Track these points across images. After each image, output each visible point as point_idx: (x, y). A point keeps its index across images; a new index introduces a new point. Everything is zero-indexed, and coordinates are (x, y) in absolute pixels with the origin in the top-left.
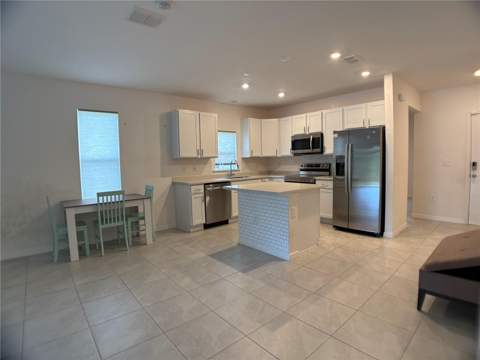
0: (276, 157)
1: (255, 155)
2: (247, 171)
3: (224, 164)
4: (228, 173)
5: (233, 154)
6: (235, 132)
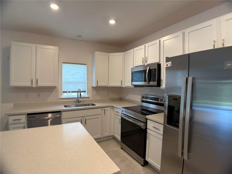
1: (100, 85)
3: (72, 92)
4: (75, 100)
5: (83, 83)
6: (86, 64)
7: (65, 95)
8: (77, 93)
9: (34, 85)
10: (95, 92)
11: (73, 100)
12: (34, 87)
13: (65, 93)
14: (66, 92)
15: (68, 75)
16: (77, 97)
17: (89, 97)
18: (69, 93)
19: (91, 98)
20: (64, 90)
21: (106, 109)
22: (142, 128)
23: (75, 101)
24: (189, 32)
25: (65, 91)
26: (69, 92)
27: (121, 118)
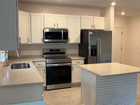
27: (45, 68)
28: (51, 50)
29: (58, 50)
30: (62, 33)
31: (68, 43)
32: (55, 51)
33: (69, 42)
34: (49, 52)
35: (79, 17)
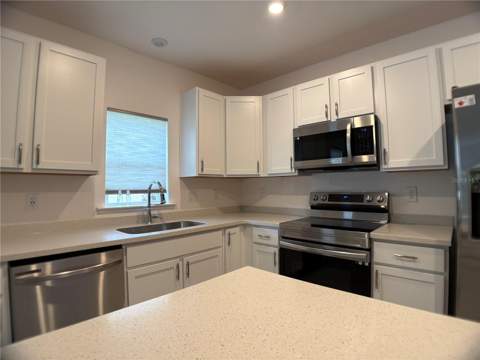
0: (257, 178)
1: (208, 171)
2: (195, 207)
3: (132, 192)
4: (140, 213)
5: (160, 168)
6: (165, 120)
7: (112, 201)
8: (146, 195)
9: (26, 166)
10: (187, 191)
11: (135, 214)
12: (25, 171)
13: (110, 196)
14: (115, 192)
15: (121, 144)
16: (146, 205)
17: (173, 206)
18: (124, 195)
19: (179, 209)
20: (109, 185)
21: (232, 230)
22: (360, 263)
23: (138, 217)
24: (452, 50)
25: (112, 189)
26: (124, 192)
27: (277, 250)
28: (333, 197)
29: (360, 197)
30: (348, 135)
31: (384, 167)
32: (346, 200)
33: (385, 163)
34: (327, 202)
35: (431, 51)
